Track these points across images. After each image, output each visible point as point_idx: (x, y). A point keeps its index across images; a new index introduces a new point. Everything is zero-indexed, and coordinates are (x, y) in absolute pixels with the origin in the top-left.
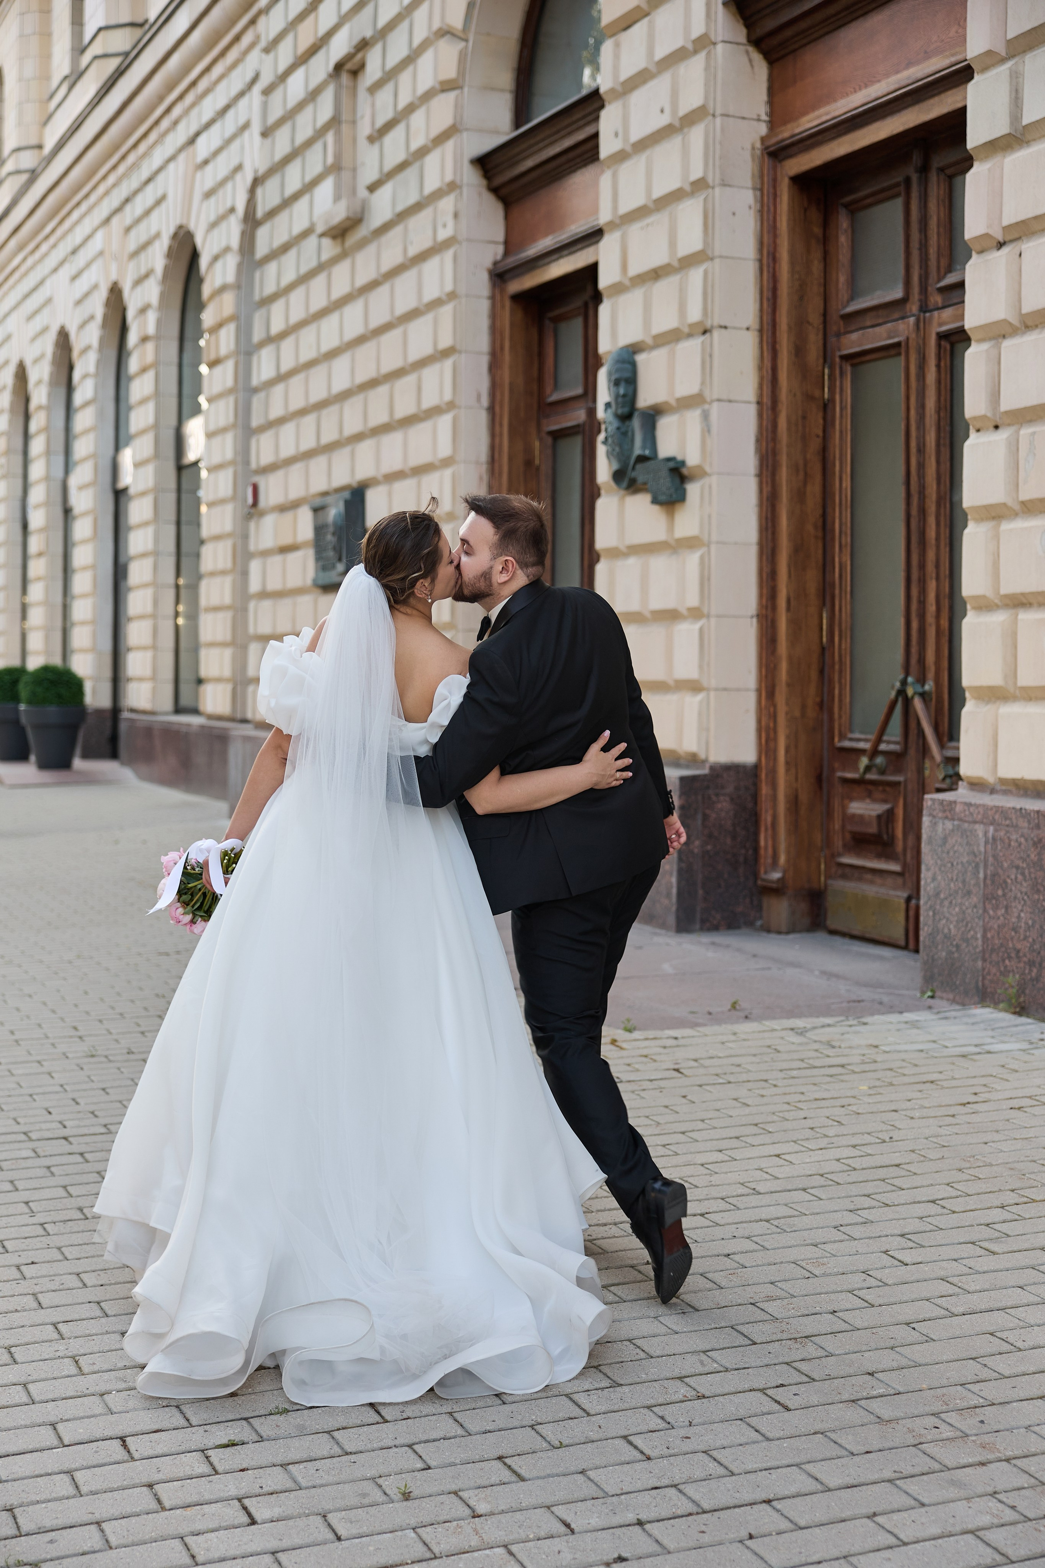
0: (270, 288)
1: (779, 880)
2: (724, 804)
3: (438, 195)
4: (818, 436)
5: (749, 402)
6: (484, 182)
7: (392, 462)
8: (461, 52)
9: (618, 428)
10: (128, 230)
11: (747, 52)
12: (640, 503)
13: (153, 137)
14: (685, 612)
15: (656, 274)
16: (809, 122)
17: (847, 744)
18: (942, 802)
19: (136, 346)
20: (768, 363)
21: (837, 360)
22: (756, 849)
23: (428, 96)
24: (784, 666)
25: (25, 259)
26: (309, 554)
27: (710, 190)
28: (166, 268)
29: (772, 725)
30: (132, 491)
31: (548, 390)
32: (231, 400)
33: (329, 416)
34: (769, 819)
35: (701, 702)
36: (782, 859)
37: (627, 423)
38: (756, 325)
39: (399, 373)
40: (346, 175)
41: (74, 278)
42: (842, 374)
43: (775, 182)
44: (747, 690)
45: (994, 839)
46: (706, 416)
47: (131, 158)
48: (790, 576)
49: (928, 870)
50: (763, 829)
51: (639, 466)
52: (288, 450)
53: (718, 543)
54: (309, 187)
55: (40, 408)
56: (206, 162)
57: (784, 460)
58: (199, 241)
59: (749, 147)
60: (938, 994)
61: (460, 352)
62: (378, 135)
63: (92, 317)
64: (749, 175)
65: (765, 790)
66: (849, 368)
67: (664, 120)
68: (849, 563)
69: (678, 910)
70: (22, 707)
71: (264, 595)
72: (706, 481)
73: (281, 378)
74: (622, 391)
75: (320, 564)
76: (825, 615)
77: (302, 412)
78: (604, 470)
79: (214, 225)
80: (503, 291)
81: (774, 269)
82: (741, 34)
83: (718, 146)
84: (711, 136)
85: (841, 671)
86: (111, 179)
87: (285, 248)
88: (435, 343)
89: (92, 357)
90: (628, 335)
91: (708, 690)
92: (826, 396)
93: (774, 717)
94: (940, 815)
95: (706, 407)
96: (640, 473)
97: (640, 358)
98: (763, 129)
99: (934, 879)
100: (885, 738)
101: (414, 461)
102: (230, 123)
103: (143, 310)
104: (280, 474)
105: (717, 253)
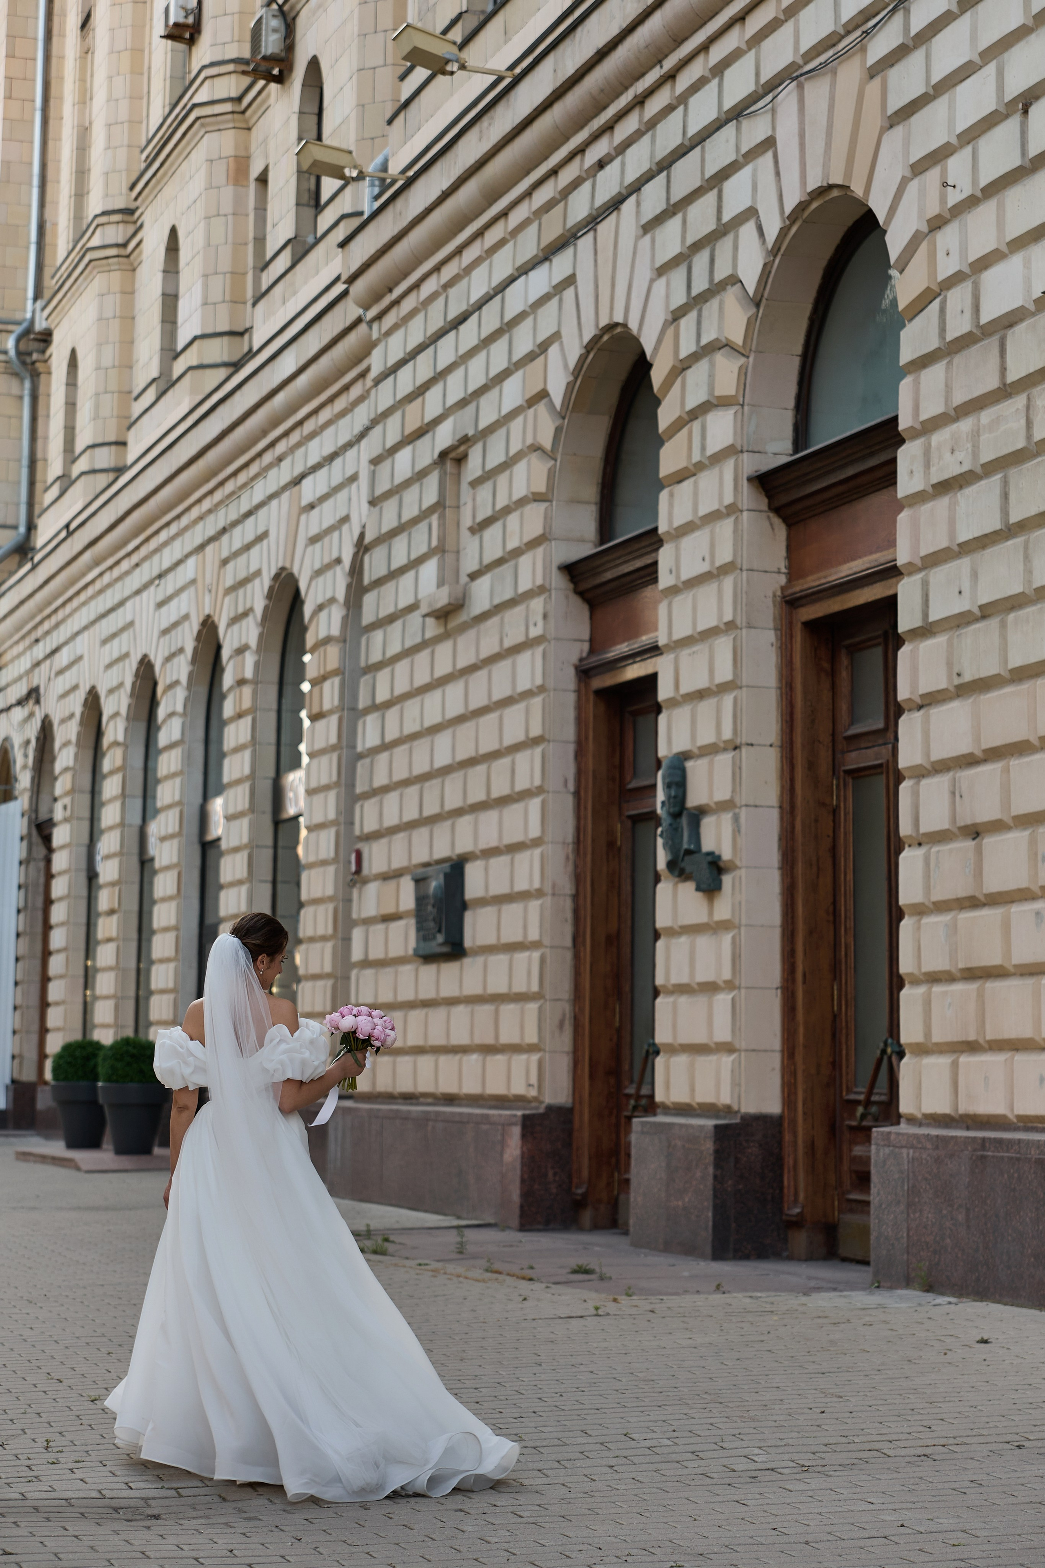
0: (376, 657)
1: (798, 1214)
2: (754, 1149)
3: (529, 595)
4: (828, 836)
5: (773, 807)
6: (571, 586)
7: (489, 838)
8: (549, 470)
9: (671, 825)
10: (225, 562)
11: (769, 518)
12: (688, 889)
13: (254, 469)
14: (722, 984)
15: (700, 695)
16: (814, 581)
17: (852, 1097)
18: (882, 1133)
19: (231, 689)
20: (787, 776)
21: (842, 774)
22: (781, 1188)
23: (522, 502)
24: (801, 1030)
25: (101, 574)
26: (412, 922)
27: (739, 631)
28: (266, 608)
29: (793, 1081)
30: (224, 845)
31: (628, 778)
32: (335, 756)
33: (432, 789)
34: (791, 1162)
35: (733, 1061)
36: (802, 1196)
37: (678, 820)
38: (779, 743)
39: (495, 755)
40: (449, 558)
41: (160, 605)
42: (845, 785)
43: (791, 624)
44: (773, 1051)
45: (913, 1159)
46: (736, 819)
47: (230, 487)
48: (805, 953)
49: (875, 1187)
50: (786, 1171)
51: (687, 858)
52: (391, 819)
53: (746, 925)
54: (415, 564)
55: (116, 744)
56: (312, 506)
57: (799, 855)
58: (303, 586)
59: (771, 595)
60: (882, 1284)
61: (549, 741)
62: (479, 527)
63: (181, 650)
64: (771, 618)
65: (787, 1137)
66: (851, 780)
67: (705, 567)
68: (852, 943)
69: (713, 1241)
70: (100, 1084)
71: (366, 963)
72: (737, 873)
73: (385, 747)
74: (673, 793)
75: (422, 933)
76: (835, 987)
77: (406, 783)
78: (662, 859)
79: (318, 573)
80: (587, 685)
81: (791, 696)
82: (763, 503)
83: (744, 596)
84: (739, 585)
85: (847, 1035)
86: (206, 504)
87: (391, 619)
88: (527, 731)
89: (180, 694)
90: (681, 744)
91: (739, 1050)
92: (835, 803)
93: (794, 1074)
94: (882, 1143)
95: (737, 810)
96: (687, 864)
97: (689, 765)
98: (783, 580)
99: (878, 1194)
100: (875, 1091)
101: (508, 840)
102: (337, 472)
103: (241, 651)
104: (384, 841)
105: (744, 683)
